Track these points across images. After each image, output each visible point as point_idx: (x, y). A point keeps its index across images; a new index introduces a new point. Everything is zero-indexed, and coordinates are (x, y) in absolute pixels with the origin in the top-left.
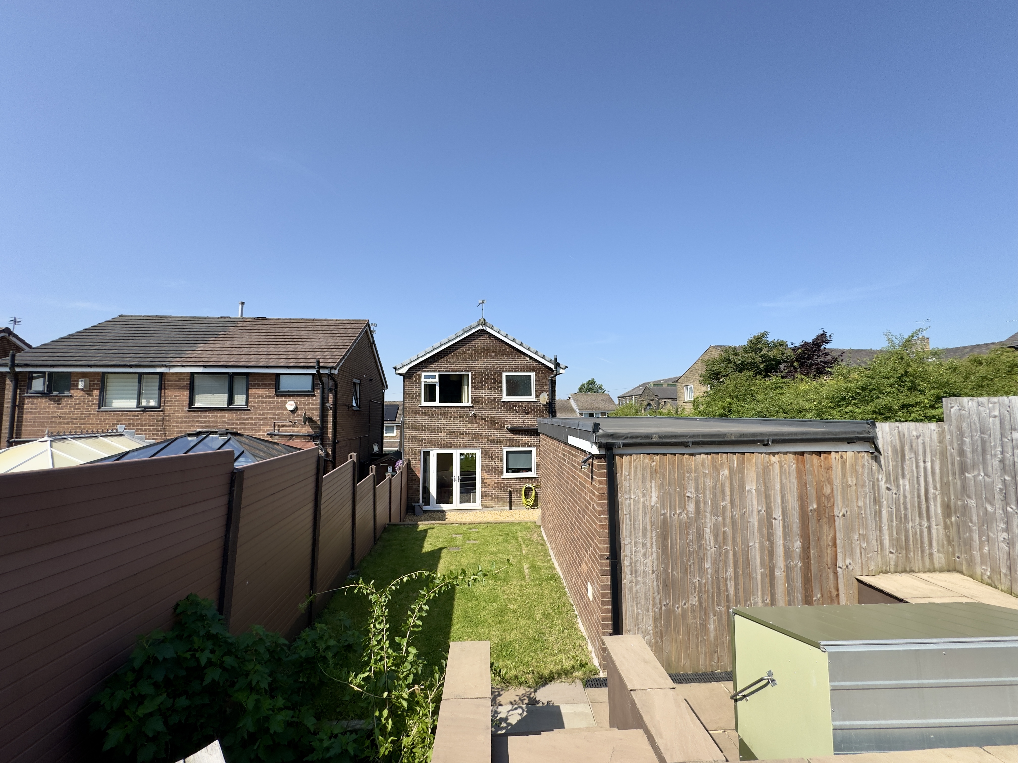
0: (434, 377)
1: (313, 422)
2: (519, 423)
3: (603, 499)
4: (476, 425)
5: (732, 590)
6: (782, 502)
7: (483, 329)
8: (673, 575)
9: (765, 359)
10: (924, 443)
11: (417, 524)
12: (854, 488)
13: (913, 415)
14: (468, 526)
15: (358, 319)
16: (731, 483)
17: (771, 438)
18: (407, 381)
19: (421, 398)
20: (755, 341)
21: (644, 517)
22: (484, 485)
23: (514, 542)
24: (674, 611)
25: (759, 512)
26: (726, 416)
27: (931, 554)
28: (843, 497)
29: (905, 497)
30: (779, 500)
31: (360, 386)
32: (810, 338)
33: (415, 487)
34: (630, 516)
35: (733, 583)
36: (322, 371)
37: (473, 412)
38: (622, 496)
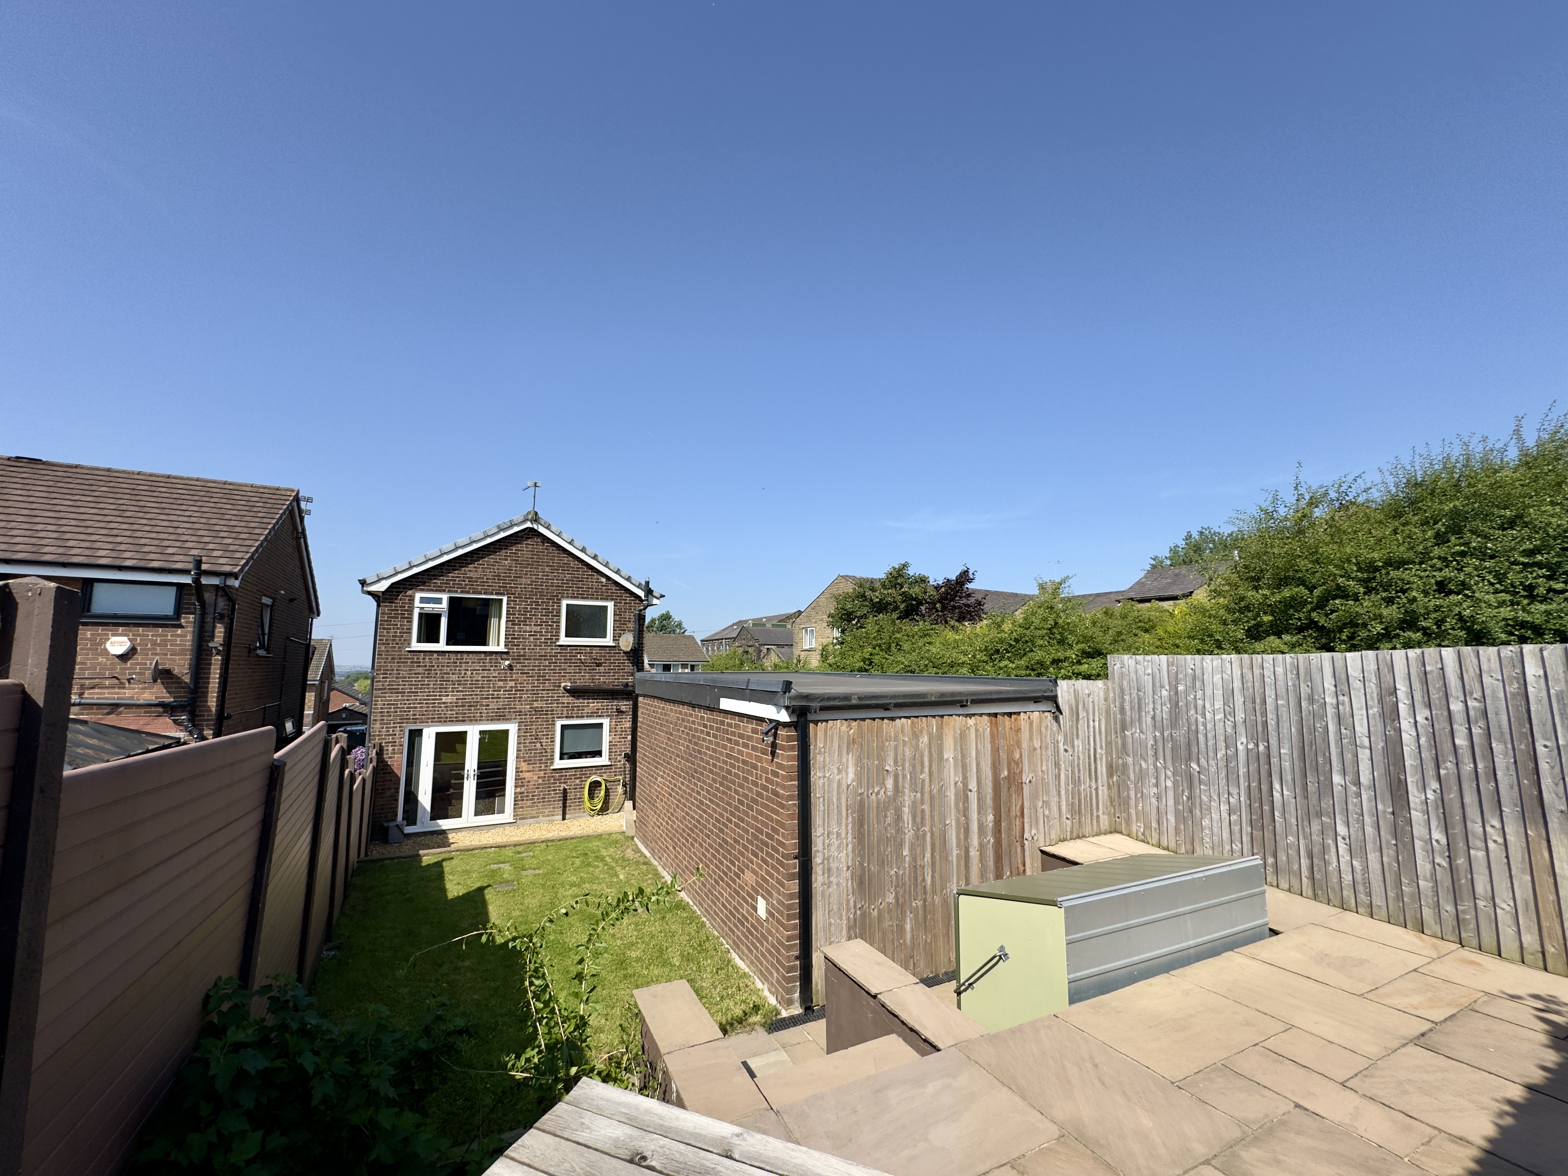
0: (439, 601)
1: (172, 678)
2: (584, 680)
3: (792, 780)
4: (512, 684)
5: (929, 880)
6: (978, 771)
7: (533, 529)
8: (869, 870)
9: (906, 597)
10: (1093, 702)
11: (419, 855)
12: (1039, 751)
13: (1062, 671)
14: (514, 849)
15: (277, 485)
16: (930, 752)
17: (970, 698)
18: (386, 606)
19: (411, 637)
20: (895, 574)
21: (839, 799)
22: (519, 781)
23: (600, 864)
24: (870, 914)
25: (956, 784)
26: (866, 670)
27: (1098, 817)
28: (1029, 762)
29: (1079, 758)
30: (975, 770)
31: (271, 611)
32: (953, 577)
33: (388, 793)
34: (824, 800)
35: (930, 871)
36: (204, 581)
37: (507, 663)
38: (815, 774)
